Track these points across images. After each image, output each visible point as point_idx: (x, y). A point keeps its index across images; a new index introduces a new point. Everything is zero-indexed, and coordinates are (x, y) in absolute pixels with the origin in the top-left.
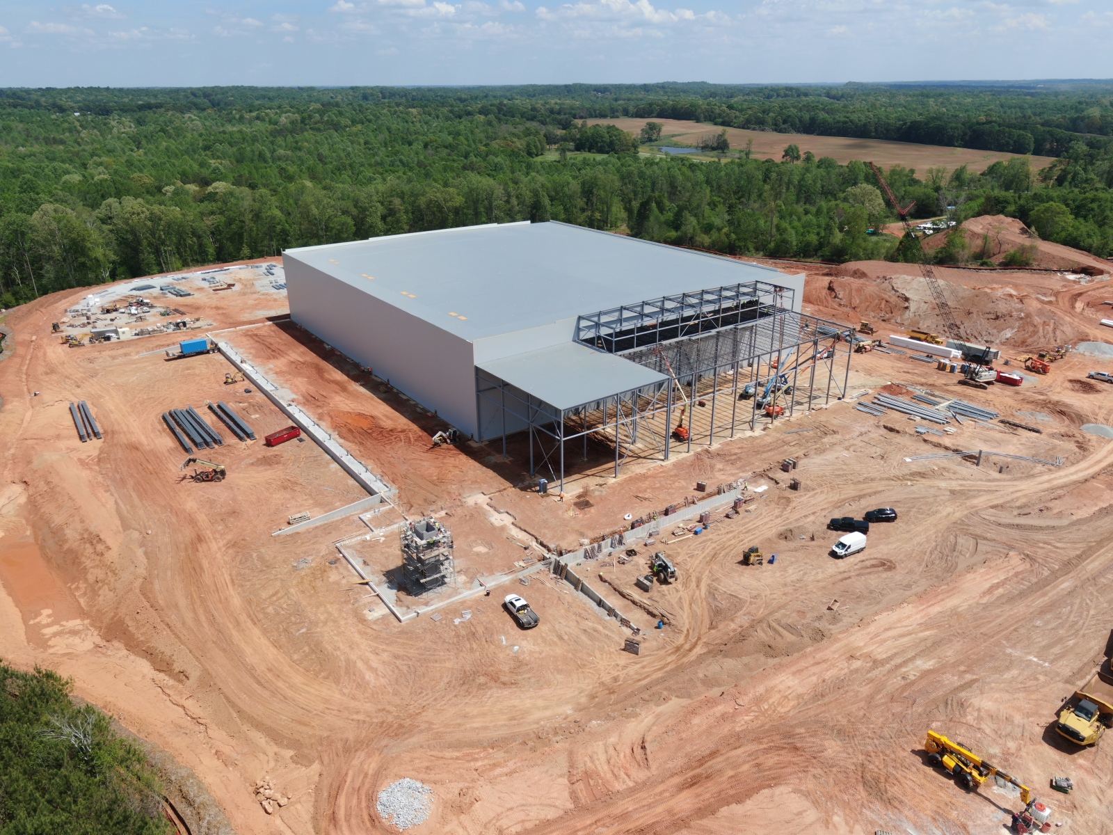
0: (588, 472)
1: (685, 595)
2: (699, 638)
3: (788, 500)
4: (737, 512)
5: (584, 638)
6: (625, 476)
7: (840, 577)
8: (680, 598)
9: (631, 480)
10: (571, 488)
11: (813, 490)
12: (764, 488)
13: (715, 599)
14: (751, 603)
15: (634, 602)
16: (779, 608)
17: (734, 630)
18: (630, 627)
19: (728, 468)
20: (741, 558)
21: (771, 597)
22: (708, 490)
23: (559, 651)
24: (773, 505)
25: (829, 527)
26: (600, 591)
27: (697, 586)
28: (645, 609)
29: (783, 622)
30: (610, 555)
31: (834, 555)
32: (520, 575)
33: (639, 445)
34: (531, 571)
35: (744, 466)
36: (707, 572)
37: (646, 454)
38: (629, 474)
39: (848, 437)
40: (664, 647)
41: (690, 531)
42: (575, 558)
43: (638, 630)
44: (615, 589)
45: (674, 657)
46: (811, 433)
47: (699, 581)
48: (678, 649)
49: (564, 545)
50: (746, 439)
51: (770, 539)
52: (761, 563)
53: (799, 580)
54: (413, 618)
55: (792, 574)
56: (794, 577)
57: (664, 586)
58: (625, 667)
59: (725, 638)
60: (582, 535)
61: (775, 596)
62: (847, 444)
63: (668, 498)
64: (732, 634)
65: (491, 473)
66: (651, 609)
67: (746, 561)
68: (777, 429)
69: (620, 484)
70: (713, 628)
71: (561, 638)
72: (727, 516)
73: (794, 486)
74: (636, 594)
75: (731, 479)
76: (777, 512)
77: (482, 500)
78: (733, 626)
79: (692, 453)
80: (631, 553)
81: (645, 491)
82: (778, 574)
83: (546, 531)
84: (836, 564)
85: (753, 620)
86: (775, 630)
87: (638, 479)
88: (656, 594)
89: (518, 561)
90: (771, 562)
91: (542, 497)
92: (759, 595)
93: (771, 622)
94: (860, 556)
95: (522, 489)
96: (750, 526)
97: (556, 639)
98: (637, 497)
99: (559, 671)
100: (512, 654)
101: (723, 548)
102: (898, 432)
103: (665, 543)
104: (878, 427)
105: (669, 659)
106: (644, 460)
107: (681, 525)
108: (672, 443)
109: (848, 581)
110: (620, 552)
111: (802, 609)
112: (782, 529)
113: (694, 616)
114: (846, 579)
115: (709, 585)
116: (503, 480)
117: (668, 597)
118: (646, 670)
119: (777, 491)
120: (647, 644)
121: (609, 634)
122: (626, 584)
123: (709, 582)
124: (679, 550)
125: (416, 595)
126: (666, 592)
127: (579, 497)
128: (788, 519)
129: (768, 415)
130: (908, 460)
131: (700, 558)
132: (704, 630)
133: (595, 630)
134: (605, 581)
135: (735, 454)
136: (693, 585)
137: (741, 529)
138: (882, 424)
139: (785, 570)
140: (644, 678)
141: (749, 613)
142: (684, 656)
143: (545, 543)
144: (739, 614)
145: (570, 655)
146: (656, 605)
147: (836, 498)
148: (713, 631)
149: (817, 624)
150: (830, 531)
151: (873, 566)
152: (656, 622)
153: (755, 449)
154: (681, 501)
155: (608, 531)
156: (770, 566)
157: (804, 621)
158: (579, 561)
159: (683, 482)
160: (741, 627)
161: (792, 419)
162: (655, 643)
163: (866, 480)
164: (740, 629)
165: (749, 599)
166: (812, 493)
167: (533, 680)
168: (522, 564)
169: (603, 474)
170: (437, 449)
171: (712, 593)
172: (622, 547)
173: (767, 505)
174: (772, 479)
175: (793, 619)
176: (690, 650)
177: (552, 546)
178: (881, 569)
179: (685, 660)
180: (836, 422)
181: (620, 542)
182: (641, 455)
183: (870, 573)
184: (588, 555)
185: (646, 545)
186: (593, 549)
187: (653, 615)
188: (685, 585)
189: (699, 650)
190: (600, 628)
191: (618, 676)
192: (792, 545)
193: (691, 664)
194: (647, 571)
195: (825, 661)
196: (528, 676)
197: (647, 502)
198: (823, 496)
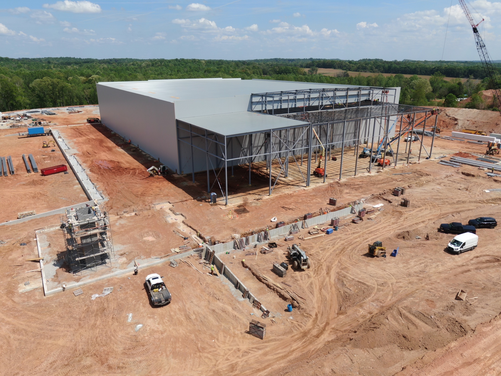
0: (251, 192)
1: (316, 281)
2: (327, 324)
3: (401, 213)
4: (361, 219)
5: (211, 318)
6: (276, 195)
7: (460, 270)
8: (311, 284)
9: (281, 197)
10: (235, 201)
11: (419, 207)
12: (381, 205)
13: (343, 285)
14: (378, 290)
15: (268, 286)
16: (407, 296)
17: (364, 317)
18: (261, 309)
19: (353, 192)
20: (367, 251)
21: (398, 285)
22: (338, 204)
23: (182, 331)
24: (389, 216)
25: (439, 230)
26: (240, 275)
27: (327, 274)
28: (277, 292)
29: (414, 309)
30: (255, 246)
31: (450, 251)
32: (172, 259)
33: (290, 178)
34: (183, 256)
35: (365, 191)
36: (336, 262)
37: (293, 183)
38: (280, 194)
39: (438, 177)
40: (291, 332)
41: (323, 231)
42: (226, 248)
43: (268, 312)
44: (253, 274)
45: (299, 344)
46: (411, 175)
47: (329, 269)
48: (305, 334)
49: (217, 238)
50: (365, 177)
51: (390, 238)
52: (384, 256)
53: (422, 272)
54: (59, 292)
55: (414, 266)
56: (417, 269)
57: (297, 273)
58: (246, 353)
59: (354, 324)
60: (235, 231)
61: (401, 284)
62: (438, 181)
63: (307, 208)
64: (361, 320)
65: (180, 191)
66: (283, 292)
67: (371, 253)
68: (386, 172)
69: (273, 200)
70: (342, 314)
71: (188, 317)
72: (353, 222)
73: (405, 204)
74: (271, 279)
75: (355, 199)
76: (393, 220)
77: (166, 206)
78: (362, 312)
79: (326, 183)
80: (273, 245)
81: (290, 204)
82: (401, 265)
83: (206, 227)
84: (453, 259)
85: (382, 307)
86: (407, 318)
87: (286, 197)
88: (289, 279)
89: (175, 248)
90: (393, 255)
91: (211, 205)
92: (386, 283)
93: (401, 309)
94: (473, 253)
95: (198, 200)
96: (372, 229)
97: (183, 318)
98: (283, 207)
99: (175, 354)
100: (132, 332)
101: (350, 244)
102: (473, 176)
103: (302, 239)
104: (458, 173)
105: (295, 346)
106: (292, 187)
107: (316, 227)
108: (312, 178)
109: (468, 273)
110: (264, 245)
111: (430, 298)
112: (399, 232)
113: (323, 300)
114: (466, 271)
115: (338, 273)
116: (187, 195)
117: (300, 282)
118: (269, 357)
119: (392, 207)
120: (274, 328)
121: (238, 315)
122: (264, 269)
123: (338, 270)
124: (313, 245)
125: (75, 272)
126: (299, 278)
127: (239, 206)
128: (402, 225)
129: (380, 165)
130: (487, 191)
131: (331, 251)
132: (333, 314)
133: (224, 311)
134: (246, 267)
135: (358, 185)
136: (324, 272)
137: (365, 231)
138: (460, 171)
139: (407, 262)
140: (265, 368)
141: (377, 300)
142: (311, 343)
143: (202, 235)
144: (367, 300)
145: (193, 336)
146: (288, 289)
147: (438, 213)
148: (341, 317)
149: (450, 314)
150: (441, 234)
151: (488, 261)
152: (286, 304)
153: (372, 182)
154: (317, 211)
155: (256, 229)
156: (393, 259)
157: (436, 310)
158: (228, 251)
159: (319, 199)
160: (370, 313)
161: (396, 168)
162: (282, 327)
163: (458, 202)
164: (369, 316)
165: (376, 286)
166: (418, 209)
167: (144, 364)
168: (177, 250)
169: (261, 194)
170: (151, 178)
171: (341, 279)
172: (267, 242)
173: (384, 215)
174: (386, 200)
175: (422, 307)
176: (318, 336)
177: (207, 238)
178: (496, 264)
179: (312, 347)
180: (427, 170)
181: (266, 238)
182: (290, 183)
183: (487, 267)
184: (237, 246)
185: (286, 240)
186: (241, 241)
187: (285, 299)
188: (317, 272)
189: (326, 337)
190: (229, 309)
191: (236, 364)
192: (409, 243)
193: (318, 353)
194: (284, 260)
195: (477, 361)
196: (140, 358)
197: (291, 211)
198: (427, 212)
